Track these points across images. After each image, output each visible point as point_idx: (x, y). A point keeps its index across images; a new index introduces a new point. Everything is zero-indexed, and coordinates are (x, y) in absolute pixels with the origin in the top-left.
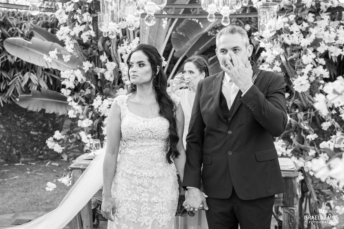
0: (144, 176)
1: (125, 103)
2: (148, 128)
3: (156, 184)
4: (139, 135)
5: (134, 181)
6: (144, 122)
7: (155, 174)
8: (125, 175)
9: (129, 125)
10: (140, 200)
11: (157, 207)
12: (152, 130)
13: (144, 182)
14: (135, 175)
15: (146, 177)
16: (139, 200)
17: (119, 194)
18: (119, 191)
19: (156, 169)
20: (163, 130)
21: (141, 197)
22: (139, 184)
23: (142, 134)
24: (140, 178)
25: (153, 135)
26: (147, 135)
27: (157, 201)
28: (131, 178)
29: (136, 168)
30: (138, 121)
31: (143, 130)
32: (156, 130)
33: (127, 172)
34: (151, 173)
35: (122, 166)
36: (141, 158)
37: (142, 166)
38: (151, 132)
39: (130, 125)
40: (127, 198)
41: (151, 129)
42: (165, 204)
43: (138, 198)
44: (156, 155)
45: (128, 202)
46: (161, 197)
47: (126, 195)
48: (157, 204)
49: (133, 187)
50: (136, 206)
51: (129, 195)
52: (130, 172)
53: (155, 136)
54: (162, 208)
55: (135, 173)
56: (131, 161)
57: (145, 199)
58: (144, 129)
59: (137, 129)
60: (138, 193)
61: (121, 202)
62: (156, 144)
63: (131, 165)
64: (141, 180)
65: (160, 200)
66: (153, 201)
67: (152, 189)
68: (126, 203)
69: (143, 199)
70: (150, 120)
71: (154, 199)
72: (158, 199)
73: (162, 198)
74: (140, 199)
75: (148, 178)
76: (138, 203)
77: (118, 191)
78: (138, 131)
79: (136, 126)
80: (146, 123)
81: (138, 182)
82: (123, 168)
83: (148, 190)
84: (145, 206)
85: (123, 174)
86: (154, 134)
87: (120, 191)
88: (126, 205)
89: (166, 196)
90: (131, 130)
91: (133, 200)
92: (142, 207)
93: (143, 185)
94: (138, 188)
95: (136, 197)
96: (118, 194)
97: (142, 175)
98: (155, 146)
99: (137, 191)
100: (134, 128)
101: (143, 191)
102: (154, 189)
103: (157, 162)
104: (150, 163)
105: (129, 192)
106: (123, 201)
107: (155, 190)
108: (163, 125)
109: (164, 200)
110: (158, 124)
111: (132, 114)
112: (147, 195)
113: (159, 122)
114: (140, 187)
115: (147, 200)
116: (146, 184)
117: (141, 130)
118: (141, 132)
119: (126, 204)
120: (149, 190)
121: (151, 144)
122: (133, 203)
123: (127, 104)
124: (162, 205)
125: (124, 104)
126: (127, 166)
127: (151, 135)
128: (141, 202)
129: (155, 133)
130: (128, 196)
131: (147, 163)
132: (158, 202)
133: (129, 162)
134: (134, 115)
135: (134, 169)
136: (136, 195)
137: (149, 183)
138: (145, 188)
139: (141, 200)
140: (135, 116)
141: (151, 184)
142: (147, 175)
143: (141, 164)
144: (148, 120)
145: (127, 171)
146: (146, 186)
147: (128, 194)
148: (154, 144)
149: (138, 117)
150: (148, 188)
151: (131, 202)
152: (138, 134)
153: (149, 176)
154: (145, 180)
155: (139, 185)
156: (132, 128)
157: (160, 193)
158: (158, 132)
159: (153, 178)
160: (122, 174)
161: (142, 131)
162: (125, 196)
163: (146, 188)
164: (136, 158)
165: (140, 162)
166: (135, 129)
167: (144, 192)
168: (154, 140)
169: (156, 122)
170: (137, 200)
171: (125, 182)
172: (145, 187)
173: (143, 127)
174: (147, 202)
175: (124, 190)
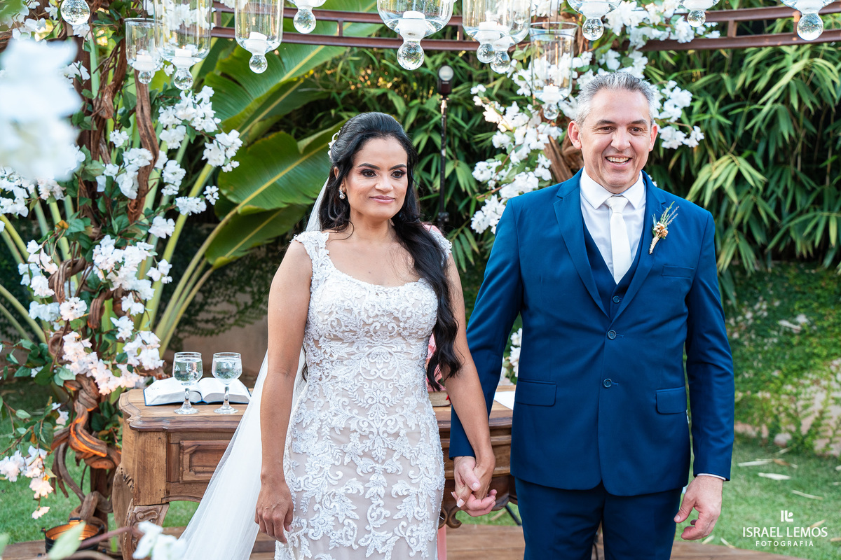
0: (375, 431)
1: (323, 249)
2: (389, 308)
3: (403, 450)
4: (366, 327)
5: (350, 445)
6: (377, 294)
7: (400, 424)
8: (326, 430)
9: (343, 302)
10: (365, 492)
11: (407, 508)
12: (399, 315)
13: (376, 445)
14: (355, 431)
15: (381, 434)
16: (362, 492)
17: (314, 479)
18: (313, 473)
19: (404, 411)
20: (424, 316)
21: (367, 485)
22: (363, 451)
23: (374, 325)
24: (367, 437)
25: (399, 326)
26: (386, 326)
27: (405, 493)
28: (342, 438)
29: (355, 411)
30: (364, 292)
31: (377, 315)
32: (408, 315)
33: (333, 424)
34: (394, 423)
35: (319, 409)
36: (370, 387)
37: (371, 405)
38: (396, 319)
39: (346, 304)
40: (334, 490)
41: (396, 312)
42: (423, 499)
43: (361, 488)
44: (404, 376)
45: (337, 499)
46: (413, 481)
47: (331, 481)
48: (404, 500)
49: (347, 460)
50: (354, 507)
51: (339, 480)
52: (339, 422)
53: (405, 329)
54: (417, 509)
55: (353, 426)
56: (343, 396)
57: (377, 488)
58: (379, 313)
59: (362, 313)
60: (361, 474)
61: (318, 501)
62: (405, 350)
63: (344, 407)
64: (369, 443)
65: (413, 490)
66: (397, 494)
67: (394, 464)
68: (331, 502)
69: (373, 490)
70: (391, 289)
71: (399, 488)
72: (409, 487)
73: (417, 485)
74: (366, 489)
75: (386, 435)
76: (362, 501)
77: (311, 474)
78: (364, 316)
79: (359, 306)
80: (382, 296)
81: (360, 447)
82: (322, 414)
83: (383, 467)
84: (378, 506)
85: (323, 430)
86: (402, 324)
87: (316, 472)
88: (332, 507)
89: (425, 479)
90: (349, 315)
91: (349, 492)
92: (371, 508)
93: (373, 453)
94: (362, 462)
95: (355, 485)
96: (310, 480)
97: (372, 430)
98: (402, 355)
99: (359, 470)
100: (356, 311)
101: (371, 470)
102: (398, 464)
103: (406, 395)
104: (389, 396)
105: (338, 473)
106: (325, 497)
107: (400, 466)
108: (423, 302)
109: (420, 490)
110: (412, 301)
111: (344, 276)
112: (382, 478)
113: (414, 295)
114: (366, 460)
115: (382, 491)
116: (380, 452)
117: (372, 315)
118: (371, 320)
119: (333, 504)
120: (387, 467)
121: (394, 350)
122: (350, 501)
123: (328, 252)
124: (416, 502)
125: (320, 251)
126: (333, 408)
127: (396, 327)
128: (367, 496)
129: (405, 322)
130: (336, 483)
131: (385, 397)
132: (408, 495)
133: (338, 398)
134: (350, 278)
135: (350, 415)
136: (355, 479)
137: (388, 448)
138: (377, 462)
139: (368, 492)
140: (354, 280)
141: (391, 451)
142: (384, 429)
143: (370, 401)
144: (386, 290)
145: (332, 420)
146: (379, 455)
147: (337, 478)
148: (399, 349)
149: (360, 282)
150: (384, 461)
151: (344, 498)
152: (365, 324)
153: (389, 430)
154: (379, 440)
155: (365, 454)
156: (350, 311)
157: (411, 472)
158: (411, 321)
159: (397, 435)
160: (321, 428)
161: (374, 317)
162: (330, 484)
163: (380, 461)
164: (356, 387)
165: (366, 397)
166: (359, 313)
167: (374, 471)
168: (399, 339)
169: (406, 295)
170: (359, 491)
171: (326, 449)
172: (376, 459)
173: (377, 306)
174: (382, 496)
175: (327, 468)
